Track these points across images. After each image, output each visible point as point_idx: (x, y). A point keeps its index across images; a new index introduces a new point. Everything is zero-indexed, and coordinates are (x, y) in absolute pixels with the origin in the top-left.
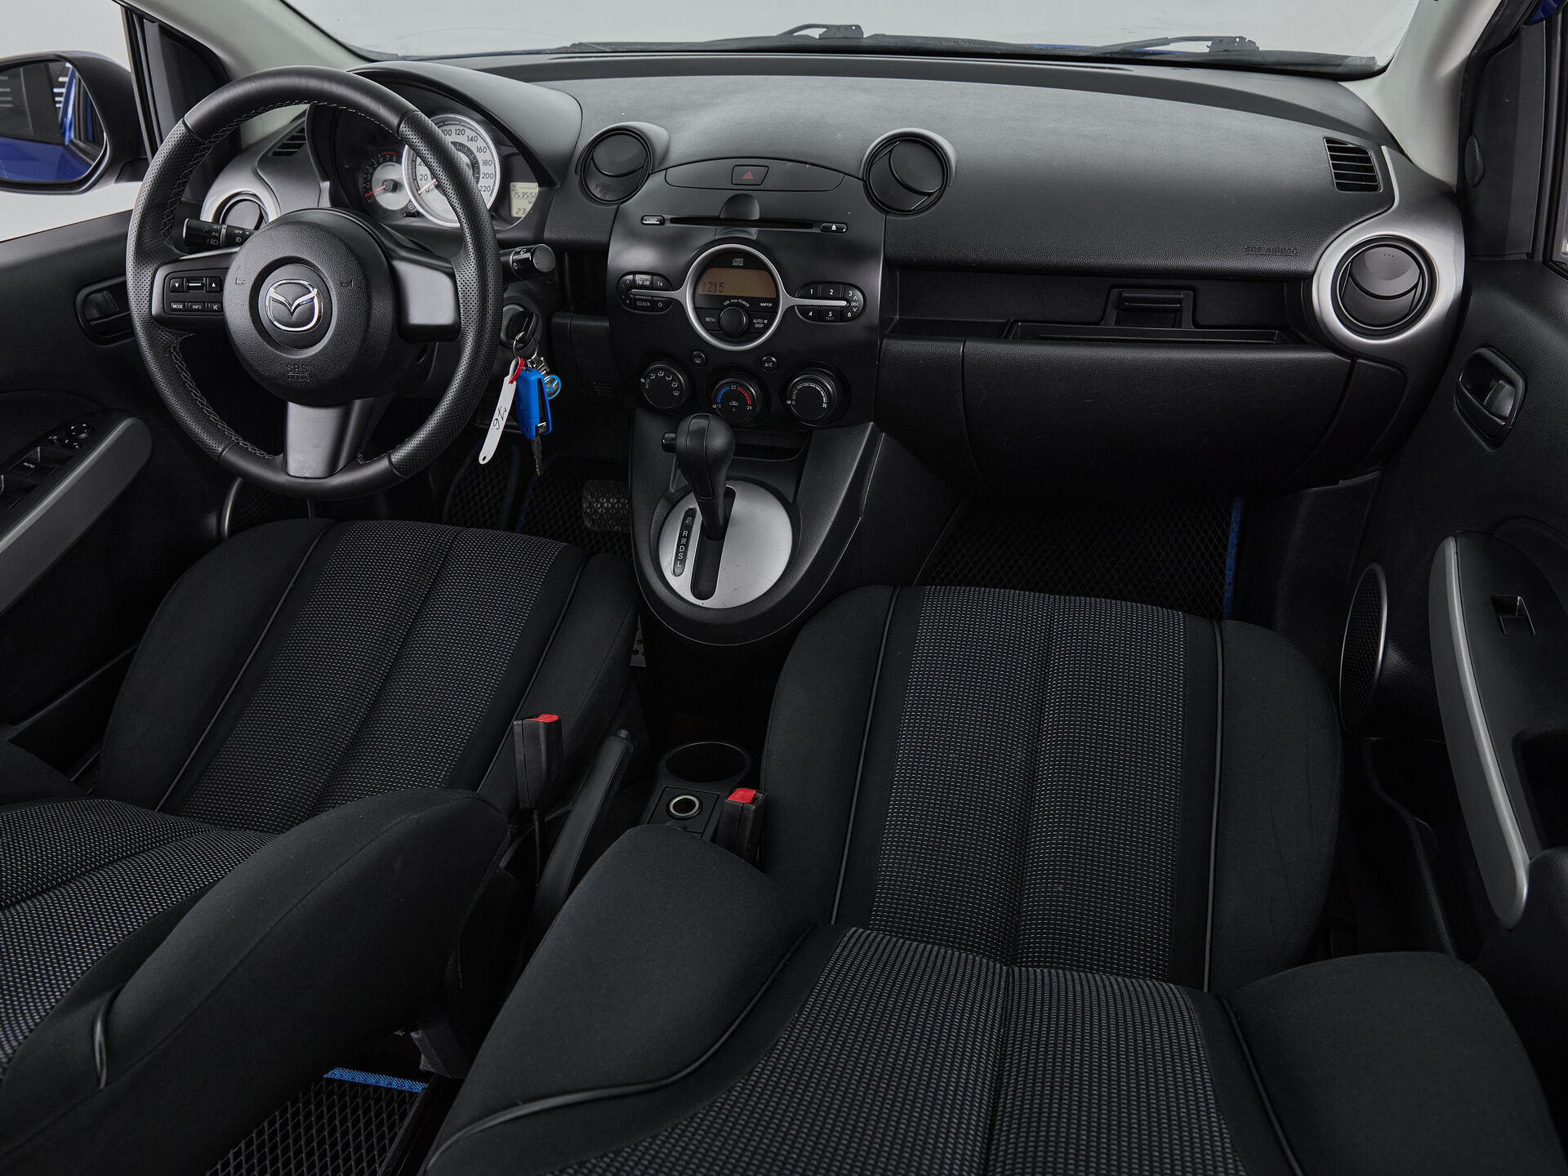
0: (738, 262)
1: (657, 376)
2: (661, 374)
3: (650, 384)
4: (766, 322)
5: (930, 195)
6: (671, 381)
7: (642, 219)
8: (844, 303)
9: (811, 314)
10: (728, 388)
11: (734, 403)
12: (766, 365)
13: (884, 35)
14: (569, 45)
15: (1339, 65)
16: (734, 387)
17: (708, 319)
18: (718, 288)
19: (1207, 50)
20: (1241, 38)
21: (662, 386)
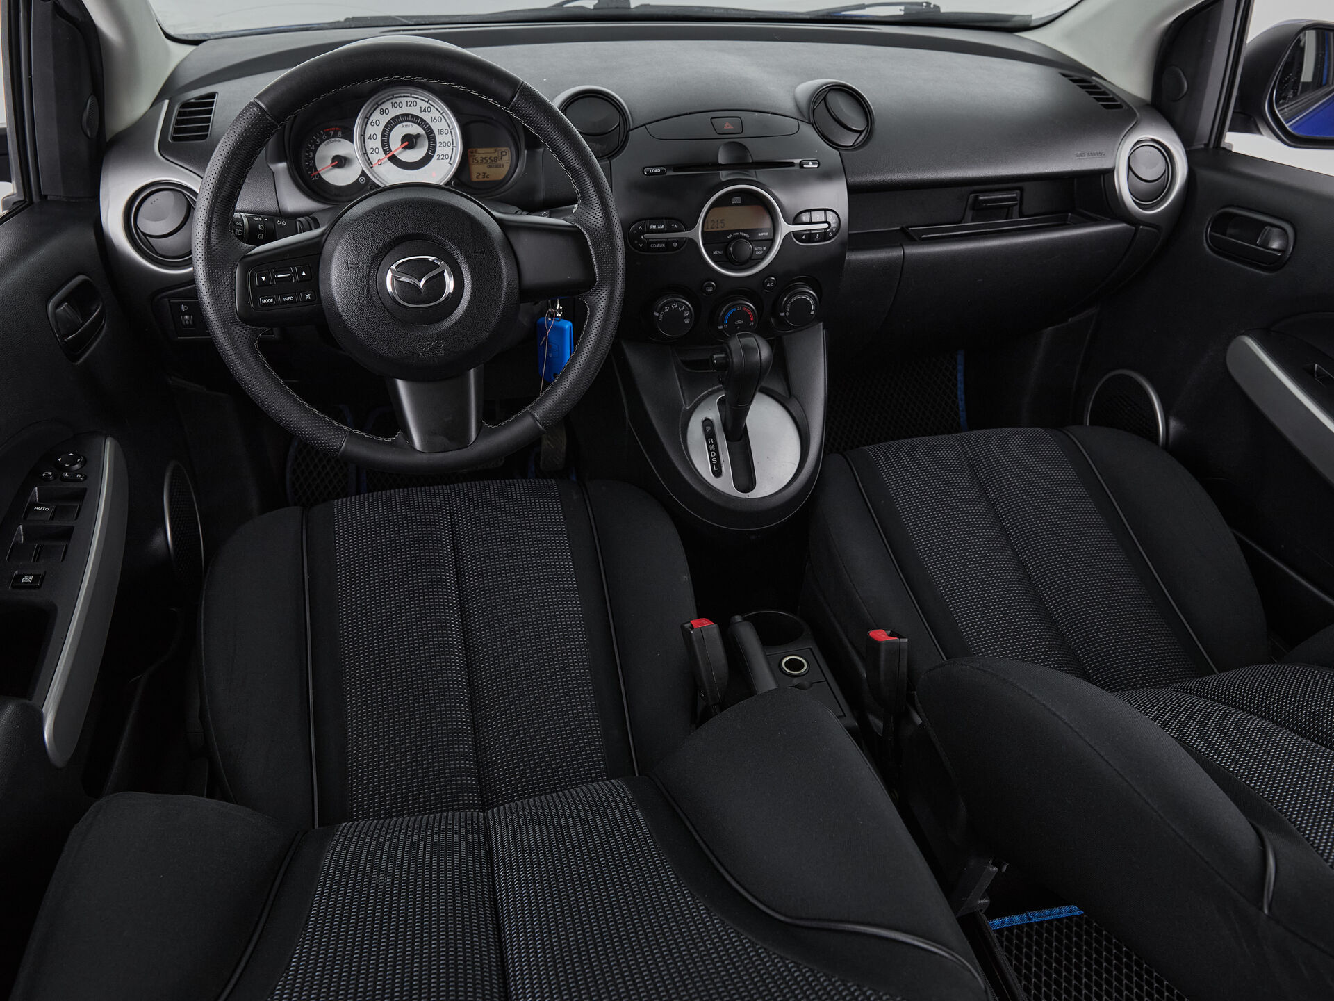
0: (737, 200)
1: (671, 308)
2: (674, 306)
3: (663, 316)
4: (764, 248)
5: (861, 132)
6: (683, 311)
7: (643, 172)
8: (826, 226)
9: (804, 238)
10: (735, 309)
11: (740, 322)
12: (768, 285)
13: (649, 5)
14: (342, 20)
15: (1008, 21)
16: (739, 308)
17: (715, 253)
18: (720, 225)
19: (902, 13)
20: (927, 3)
21: (677, 315)
